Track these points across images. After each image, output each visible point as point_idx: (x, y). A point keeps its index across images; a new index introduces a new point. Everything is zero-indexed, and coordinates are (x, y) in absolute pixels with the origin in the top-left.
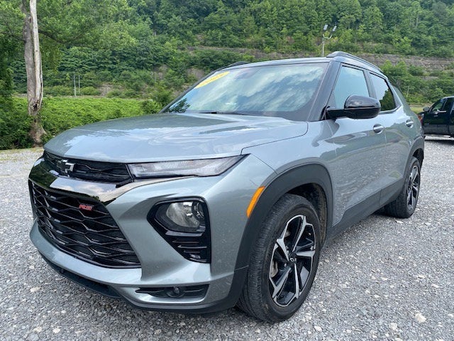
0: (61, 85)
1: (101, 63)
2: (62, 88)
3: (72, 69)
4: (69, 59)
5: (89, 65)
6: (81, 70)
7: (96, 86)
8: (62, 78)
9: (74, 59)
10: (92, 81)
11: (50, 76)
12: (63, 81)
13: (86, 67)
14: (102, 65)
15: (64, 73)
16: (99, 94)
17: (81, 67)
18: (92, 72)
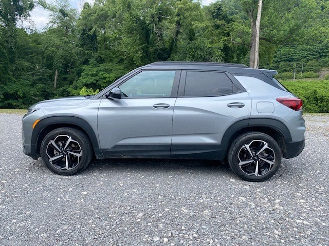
0: (289, 71)
1: (323, 52)
2: (289, 74)
3: (298, 60)
4: (297, 52)
5: (313, 55)
6: (306, 59)
7: (315, 71)
8: (290, 66)
9: (301, 51)
10: (313, 67)
11: (282, 66)
12: (290, 69)
13: (310, 57)
14: (324, 54)
15: (292, 63)
16: (317, 77)
17: (306, 57)
18: (314, 61)
